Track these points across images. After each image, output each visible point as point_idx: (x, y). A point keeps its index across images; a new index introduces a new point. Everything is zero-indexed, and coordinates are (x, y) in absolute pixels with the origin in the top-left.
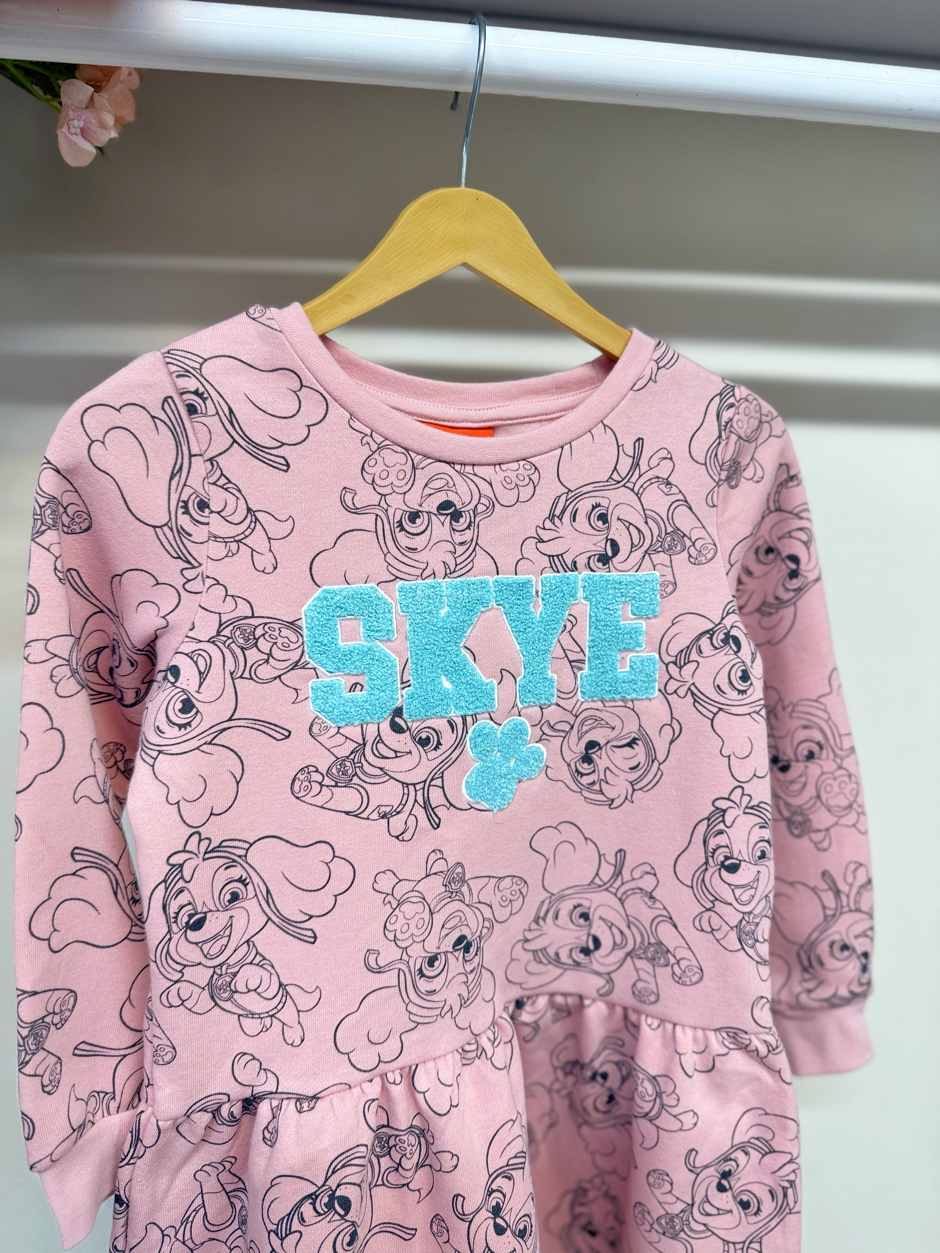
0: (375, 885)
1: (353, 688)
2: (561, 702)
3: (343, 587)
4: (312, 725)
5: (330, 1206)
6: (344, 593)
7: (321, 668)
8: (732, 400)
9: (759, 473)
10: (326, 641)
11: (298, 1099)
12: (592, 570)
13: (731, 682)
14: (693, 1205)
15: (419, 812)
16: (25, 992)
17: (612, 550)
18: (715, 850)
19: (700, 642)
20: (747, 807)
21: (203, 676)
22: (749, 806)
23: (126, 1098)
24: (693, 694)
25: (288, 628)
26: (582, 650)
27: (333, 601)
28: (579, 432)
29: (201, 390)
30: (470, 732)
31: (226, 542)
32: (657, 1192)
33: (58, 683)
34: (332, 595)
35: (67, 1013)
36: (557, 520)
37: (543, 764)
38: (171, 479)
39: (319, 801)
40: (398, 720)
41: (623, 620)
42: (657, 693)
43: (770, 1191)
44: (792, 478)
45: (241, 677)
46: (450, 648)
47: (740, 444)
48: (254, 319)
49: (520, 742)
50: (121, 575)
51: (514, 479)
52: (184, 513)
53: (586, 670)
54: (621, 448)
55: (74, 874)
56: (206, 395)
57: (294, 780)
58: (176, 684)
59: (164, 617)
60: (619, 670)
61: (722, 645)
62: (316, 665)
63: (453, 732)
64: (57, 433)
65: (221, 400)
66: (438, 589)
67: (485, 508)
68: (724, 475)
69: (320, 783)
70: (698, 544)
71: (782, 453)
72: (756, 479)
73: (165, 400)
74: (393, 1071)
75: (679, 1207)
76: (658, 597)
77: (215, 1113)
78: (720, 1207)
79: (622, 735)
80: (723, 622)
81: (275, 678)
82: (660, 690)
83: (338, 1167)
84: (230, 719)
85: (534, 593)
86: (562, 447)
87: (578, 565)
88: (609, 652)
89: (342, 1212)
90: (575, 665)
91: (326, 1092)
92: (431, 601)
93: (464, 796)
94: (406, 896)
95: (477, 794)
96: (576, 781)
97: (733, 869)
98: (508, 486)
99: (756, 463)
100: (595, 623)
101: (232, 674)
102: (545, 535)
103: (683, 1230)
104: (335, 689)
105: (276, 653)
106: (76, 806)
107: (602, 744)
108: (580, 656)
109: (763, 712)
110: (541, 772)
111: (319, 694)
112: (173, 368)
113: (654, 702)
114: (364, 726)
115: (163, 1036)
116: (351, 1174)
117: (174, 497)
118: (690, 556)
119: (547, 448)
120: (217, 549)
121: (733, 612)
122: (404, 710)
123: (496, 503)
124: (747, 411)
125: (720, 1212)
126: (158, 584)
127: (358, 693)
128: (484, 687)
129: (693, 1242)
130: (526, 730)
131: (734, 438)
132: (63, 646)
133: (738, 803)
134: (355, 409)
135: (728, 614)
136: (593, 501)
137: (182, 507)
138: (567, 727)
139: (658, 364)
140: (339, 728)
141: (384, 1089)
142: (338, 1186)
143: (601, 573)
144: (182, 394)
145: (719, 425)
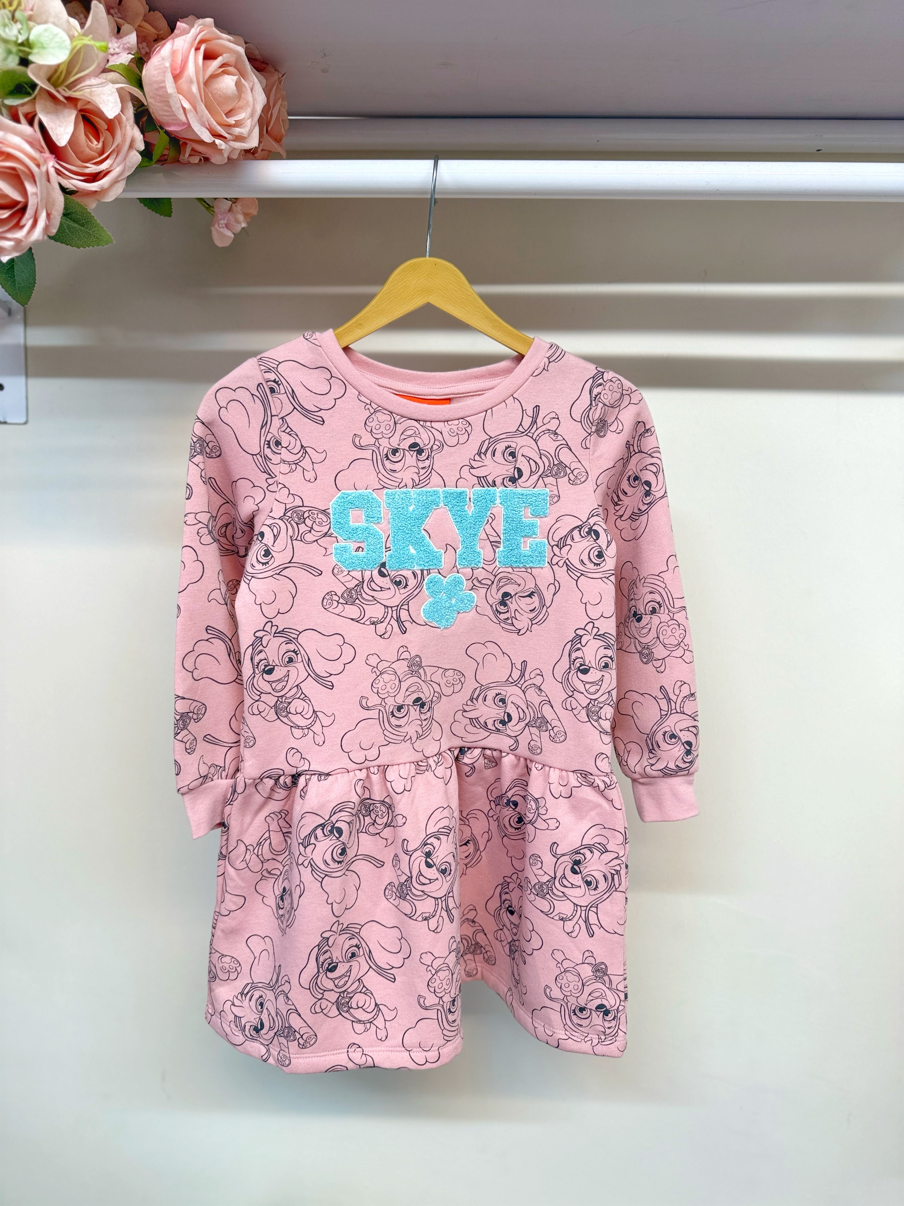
0: (367, 661)
1: (358, 549)
2: (485, 567)
3: (353, 491)
4: (334, 569)
5: (331, 832)
6: (353, 495)
7: (340, 537)
8: (601, 381)
9: (620, 427)
10: (342, 522)
11: (320, 775)
12: (505, 486)
13: (590, 558)
14: (555, 878)
15: (394, 623)
16: (179, 697)
17: (518, 475)
18: (575, 660)
19: (573, 533)
20: (595, 635)
21: (276, 537)
22: (597, 634)
23: (231, 771)
24: (567, 565)
25: (322, 513)
26: (498, 536)
27: (347, 499)
28: (497, 402)
29: (277, 379)
30: (426, 580)
31: (290, 464)
32: (534, 868)
33: (201, 537)
34: (346, 496)
35: (201, 716)
36: (482, 455)
37: (475, 604)
38: (261, 429)
39: (337, 611)
40: (382, 569)
41: (525, 518)
42: (547, 564)
43: (604, 876)
44: (647, 431)
45: (296, 539)
46: (415, 529)
47: (605, 409)
48: (307, 339)
49: (458, 588)
50: (236, 482)
51: (456, 430)
52: (268, 448)
53: (501, 549)
54: (524, 412)
55: (207, 640)
56: (280, 382)
57: (323, 599)
58: (262, 541)
59: (257, 505)
60: (522, 549)
61: (586, 535)
62: (337, 535)
63: (415, 579)
64: (203, 403)
65: (288, 385)
66: (408, 494)
67: (438, 447)
68: (594, 429)
69: (337, 602)
70: (575, 473)
71: (638, 415)
72: (618, 431)
73: (259, 385)
74: (374, 767)
75: (546, 878)
76: (548, 504)
77: (277, 780)
78: (573, 883)
79: (525, 589)
80: (588, 521)
81: (314, 541)
82: (548, 563)
83: (337, 811)
84: (290, 562)
85: (468, 500)
86: (486, 411)
87: (496, 483)
88: (515, 537)
89: (338, 836)
90: (495, 544)
91: (335, 772)
92: (404, 501)
93: (422, 617)
94: (385, 670)
95: (430, 616)
96: (496, 617)
97: (585, 672)
98: (452, 434)
99: (618, 421)
100: (507, 518)
101: (291, 537)
102: (475, 464)
103: (548, 893)
104: (347, 549)
105: (315, 527)
106: (209, 603)
107: (513, 594)
108: (498, 539)
109: (613, 578)
110: (473, 608)
111: (338, 551)
112: (263, 368)
113: (545, 570)
114: (364, 572)
115: (249, 731)
116: (344, 816)
117: (263, 439)
118: (570, 479)
119: (476, 412)
120: (285, 468)
121: (597, 515)
122: (387, 564)
123: (444, 444)
124: (611, 388)
125: (573, 886)
126: (254, 486)
127: (360, 553)
128: (435, 554)
129: (555, 902)
130: (463, 583)
131: (600, 405)
132: (204, 518)
133: (590, 632)
134: (361, 389)
135: (592, 516)
136: (506, 444)
137: (267, 444)
138: (490, 583)
139: (549, 359)
140: (349, 571)
141: (368, 776)
142: (337, 821)
143: (511, 489)
144: (267, 382)
145: (591, 397)
